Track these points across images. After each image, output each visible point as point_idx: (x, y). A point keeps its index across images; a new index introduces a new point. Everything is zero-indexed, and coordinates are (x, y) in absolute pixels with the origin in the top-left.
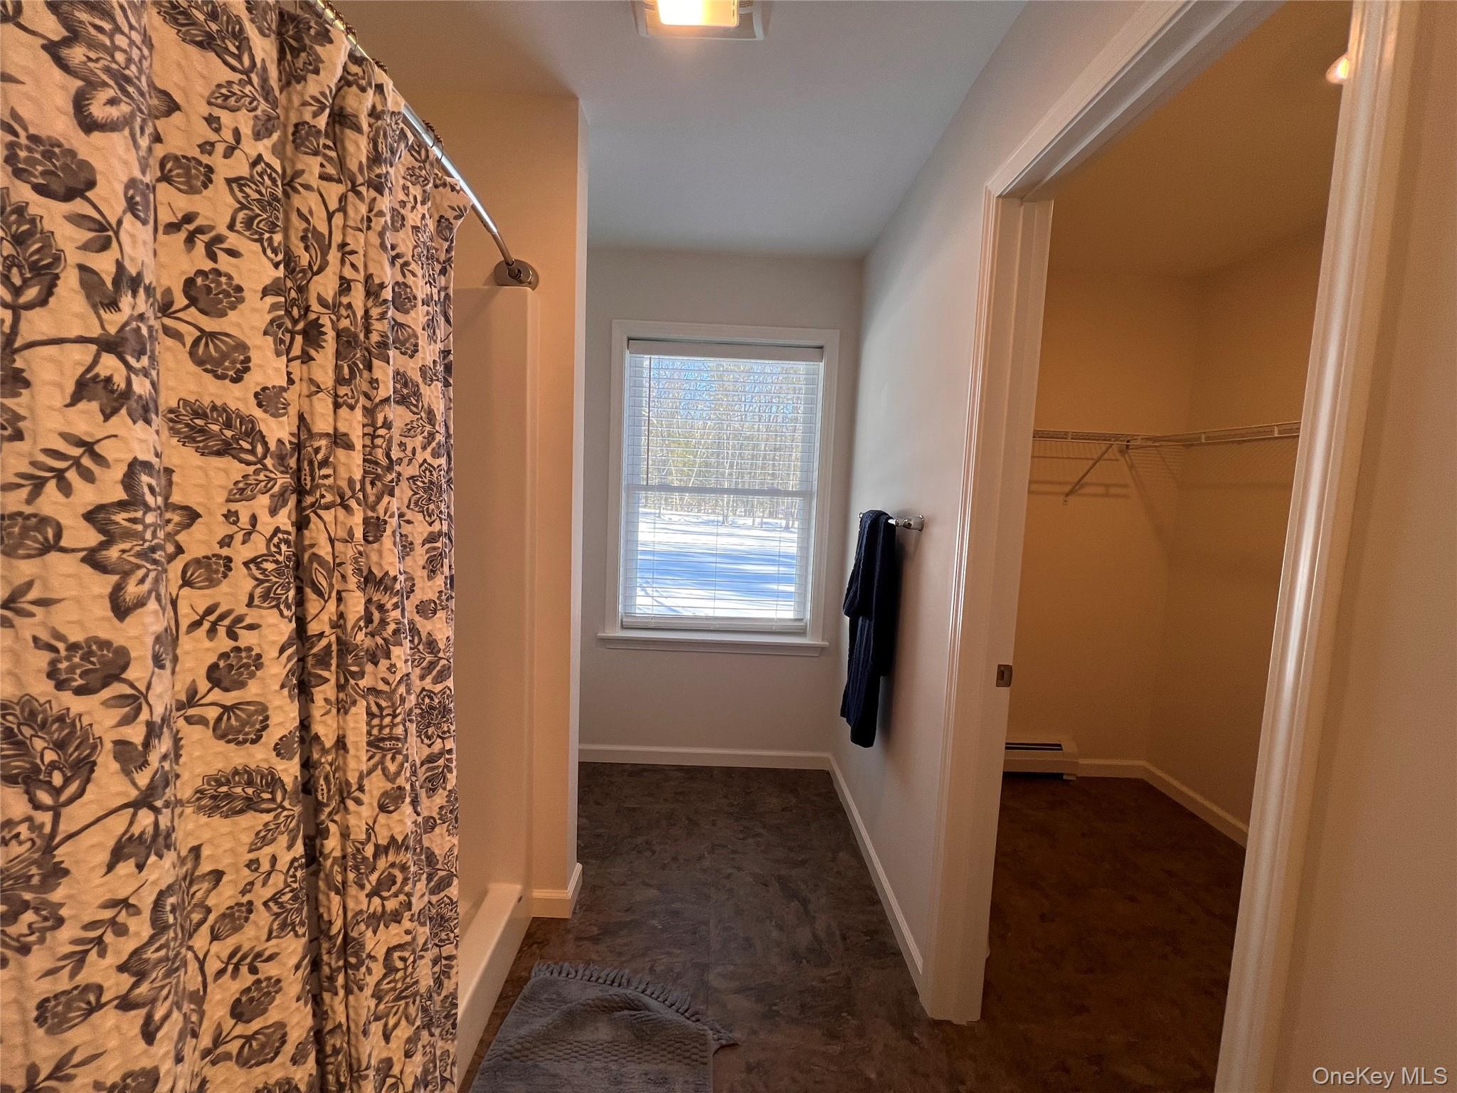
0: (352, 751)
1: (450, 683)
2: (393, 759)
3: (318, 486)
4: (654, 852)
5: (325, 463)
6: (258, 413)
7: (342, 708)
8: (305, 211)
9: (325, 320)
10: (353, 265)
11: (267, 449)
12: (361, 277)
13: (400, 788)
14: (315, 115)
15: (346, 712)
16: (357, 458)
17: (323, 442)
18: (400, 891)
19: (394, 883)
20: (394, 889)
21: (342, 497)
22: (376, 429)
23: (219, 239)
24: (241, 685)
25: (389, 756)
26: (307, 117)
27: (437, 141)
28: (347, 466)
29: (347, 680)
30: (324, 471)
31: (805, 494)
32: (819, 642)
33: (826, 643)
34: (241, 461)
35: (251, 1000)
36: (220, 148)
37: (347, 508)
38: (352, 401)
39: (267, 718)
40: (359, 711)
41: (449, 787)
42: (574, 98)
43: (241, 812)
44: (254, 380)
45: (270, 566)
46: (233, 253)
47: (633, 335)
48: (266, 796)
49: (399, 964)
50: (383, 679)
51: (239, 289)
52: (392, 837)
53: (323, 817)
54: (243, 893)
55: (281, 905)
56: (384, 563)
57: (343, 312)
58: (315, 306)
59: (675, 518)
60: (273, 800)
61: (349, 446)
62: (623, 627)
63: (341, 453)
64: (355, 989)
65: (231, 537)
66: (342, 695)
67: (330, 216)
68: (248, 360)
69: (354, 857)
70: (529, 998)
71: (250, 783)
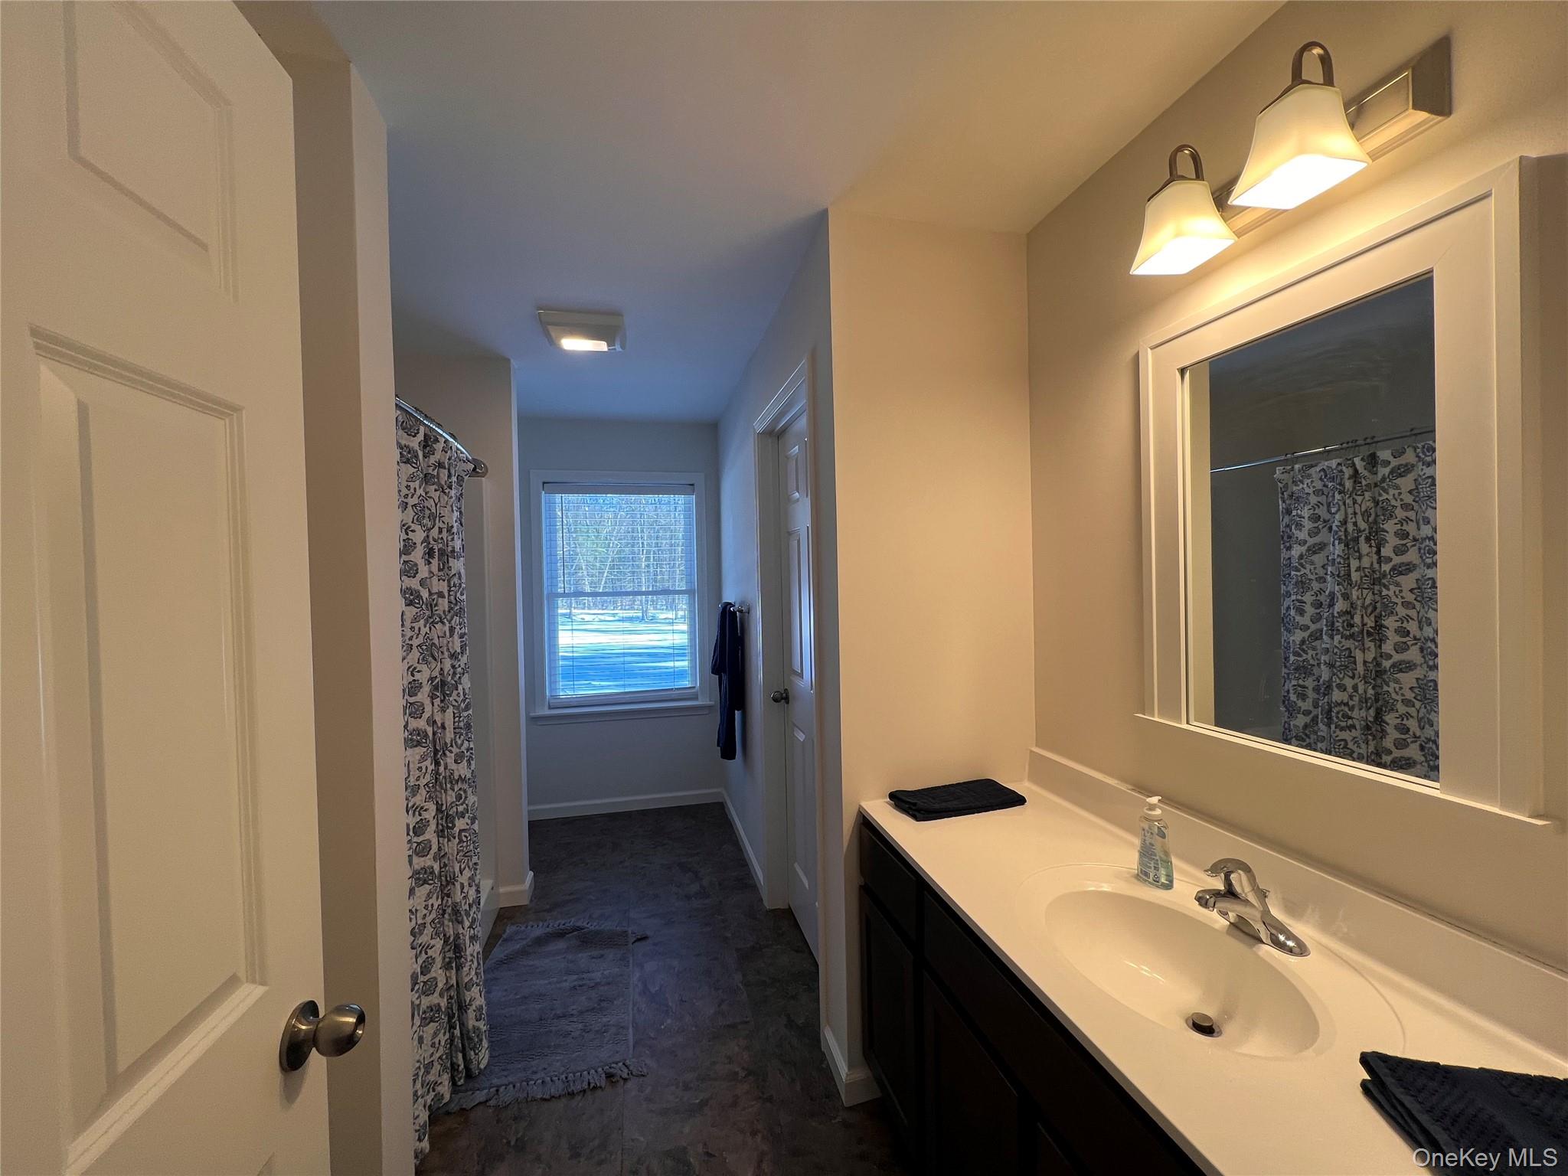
0: (447, 730)
1: (470, 712)
2: (460, 737)
3: (434, 615)
4: (587, 864)
5: (436, 605)
6: (420, 588)
7: (443, 710)
8: (429, 507)
9: (435, 547)
10: (443, 522)
11: (423, 602)
12: (446, 526)
13: (463, 752)
14: (433, 470)
15: (445, 712)
16: (446, 600)
17: (435, 596)
18: (464, 802)
19: (461, 798)
20: (461, 801)
21: (440, 618)
22: (451, 588)
23: (409, 527)
24: (416, 695)
25: (458, 737)
26: (430, 471)
27: (439, 425)
28: (443, 605)
29: (444, 697)
30: (436, 608)
31: (689, 592)
32: (708, 703)
33: (713, 703)
34: (416, 607)
35: (419, 827)
36: (410, 495)
37: (443, 623)
38: (443, 578)
39: (424, 708)
40: (450, 710)
41: (472, 769)
42: (509, 360)
43: (416, 746)
44: (419, 576)
45: (424, 647)
46: (413, 531)
47: (546, 480)
48: (424, 741)
49: (465, 839)
50: (455, 700)
51: (415, 544)
52: (460, 775)
53: (439, 756)
54: (417, 780)
55: (429, 787)
56: (455, 647)
57: (440, 541)
58: (432, 542)
59: (588, 618)
60: (426, 743)
61: (444, 597)
62: (550, 708)
63: (440, 600)
64: (452, 839)
65: (412, 637)
66: (443, 705)
67: (436, 505)
68: (418, 569)
69: (450, 778)
70: (505, 940)
71: (419, 735)
